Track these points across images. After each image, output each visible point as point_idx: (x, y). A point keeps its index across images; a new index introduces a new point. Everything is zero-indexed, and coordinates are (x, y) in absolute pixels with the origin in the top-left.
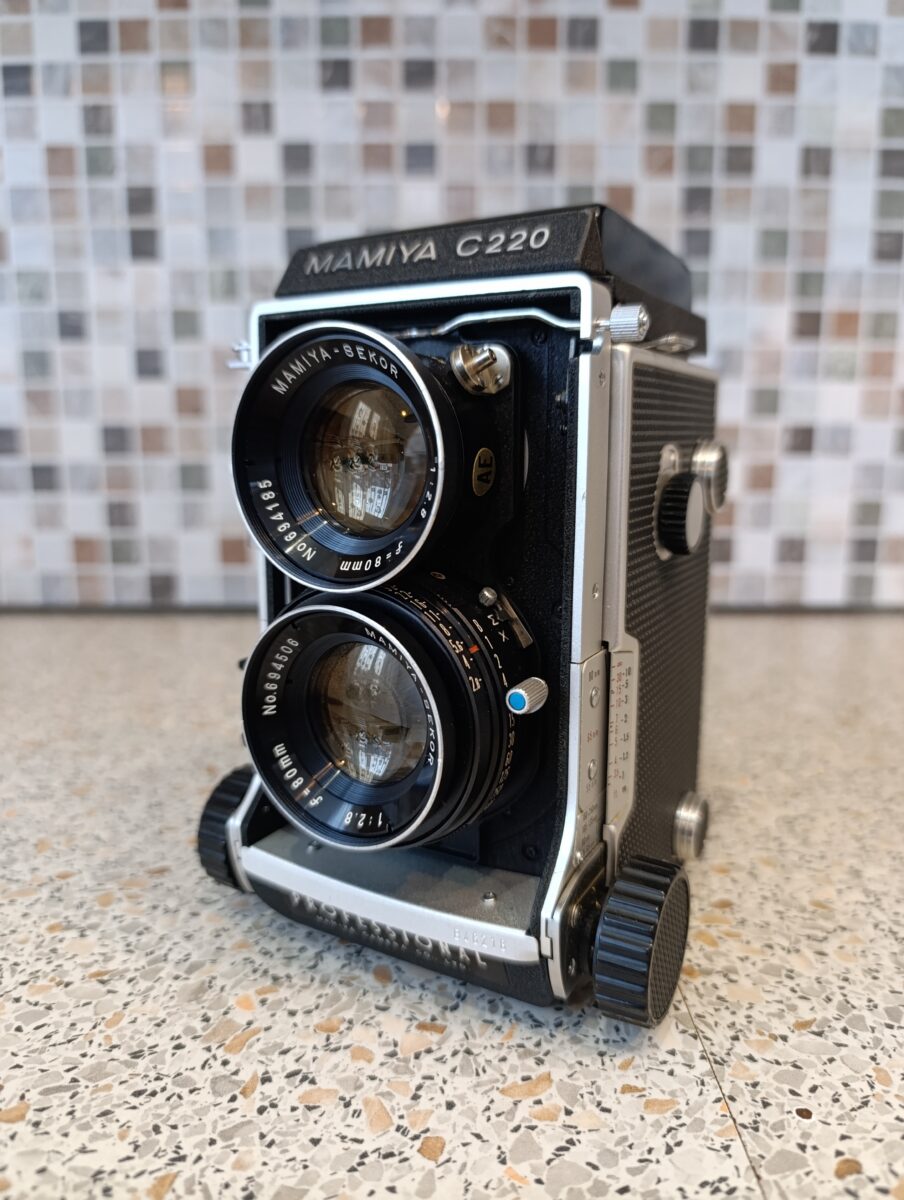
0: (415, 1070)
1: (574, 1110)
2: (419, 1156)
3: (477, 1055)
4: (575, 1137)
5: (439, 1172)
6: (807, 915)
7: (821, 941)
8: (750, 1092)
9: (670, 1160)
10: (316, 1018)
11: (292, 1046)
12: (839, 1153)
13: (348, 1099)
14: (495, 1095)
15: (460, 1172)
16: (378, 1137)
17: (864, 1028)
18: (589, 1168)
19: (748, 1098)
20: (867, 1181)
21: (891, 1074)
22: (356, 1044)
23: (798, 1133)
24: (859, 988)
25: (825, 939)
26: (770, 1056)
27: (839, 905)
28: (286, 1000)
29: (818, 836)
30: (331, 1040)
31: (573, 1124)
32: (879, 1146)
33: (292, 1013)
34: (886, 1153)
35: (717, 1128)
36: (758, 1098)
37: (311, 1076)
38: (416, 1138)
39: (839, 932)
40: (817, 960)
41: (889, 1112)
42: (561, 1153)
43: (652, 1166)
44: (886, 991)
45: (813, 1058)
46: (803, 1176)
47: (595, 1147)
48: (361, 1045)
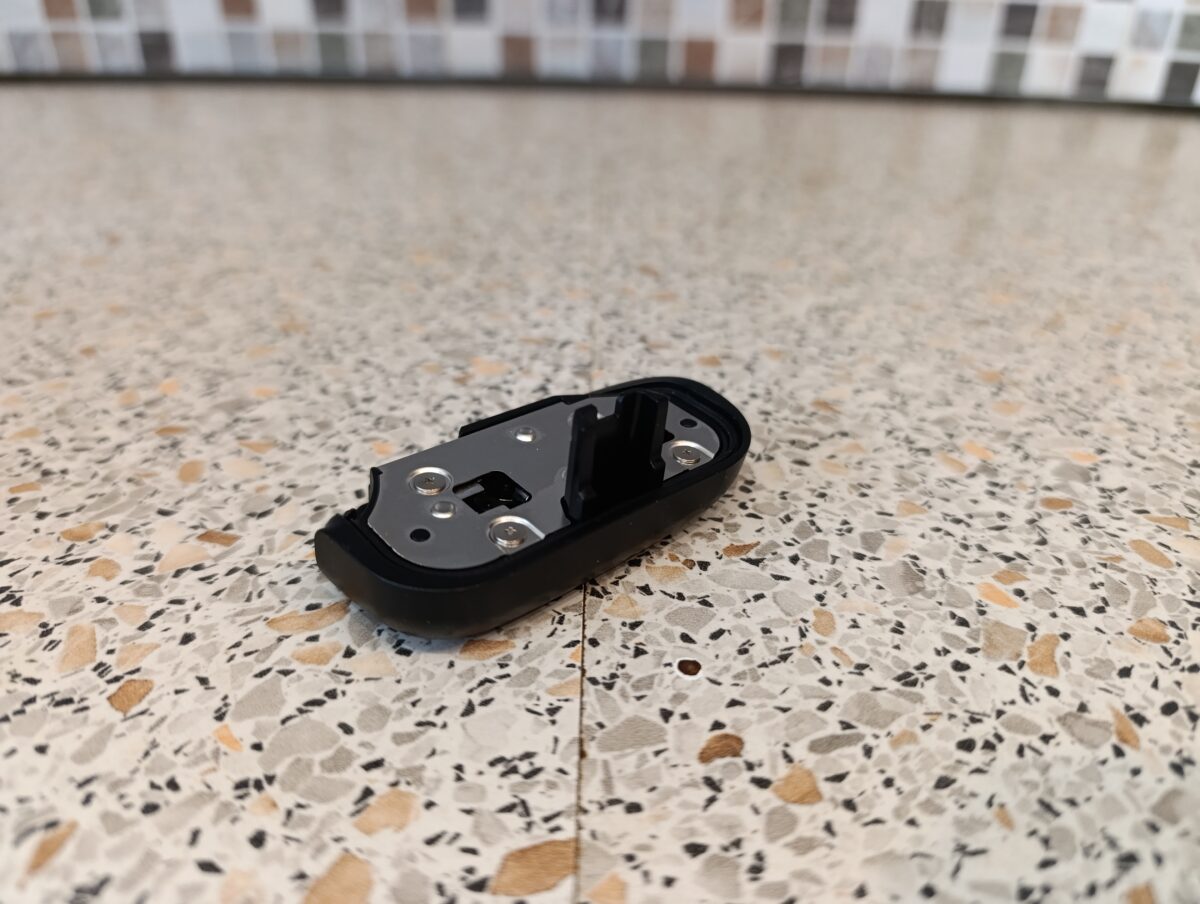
0: (165, 591)
1: (358, 650)
2: (107, 704)
3: (262, 575)
4: (340, 687)
5: (120, 728)
6: (801, 417)
7: (807, 449)
8: (624, 634)
9: (463, 726)
10: (69, 523)
11: (15, 557)
12: (717, 725)
13: (49, 627)
14: (259, 628)
15: (152, 729)
16: (63, 677)
17: (822, 558)
18: (340, 732)
19: (618, 641)
20: (743, 766)
21: (838, 620)
22: (104, 557)
23: (671, 693)
24: (835, 507)
25: (815, 445)
26: (672, 589)
27: (850, 406)
28: (44, 500)
29: (855, 327)
30: (73, 551)
31: (347, 670)
32: (781, 716)
33: (41, 516)
34: (787, 728)
35: (553, 682)
36: (631, 645)
37: (18, 595)
38: (117, 679)
39: (838, 437)
40: (792, 471)
41: (813, 671)
42: (310, 708)
43: (432, 732)
44: (872, 512)
45: (734, 593)
46: (651, 757)
47: (362, 702)
48: (110, 558)
